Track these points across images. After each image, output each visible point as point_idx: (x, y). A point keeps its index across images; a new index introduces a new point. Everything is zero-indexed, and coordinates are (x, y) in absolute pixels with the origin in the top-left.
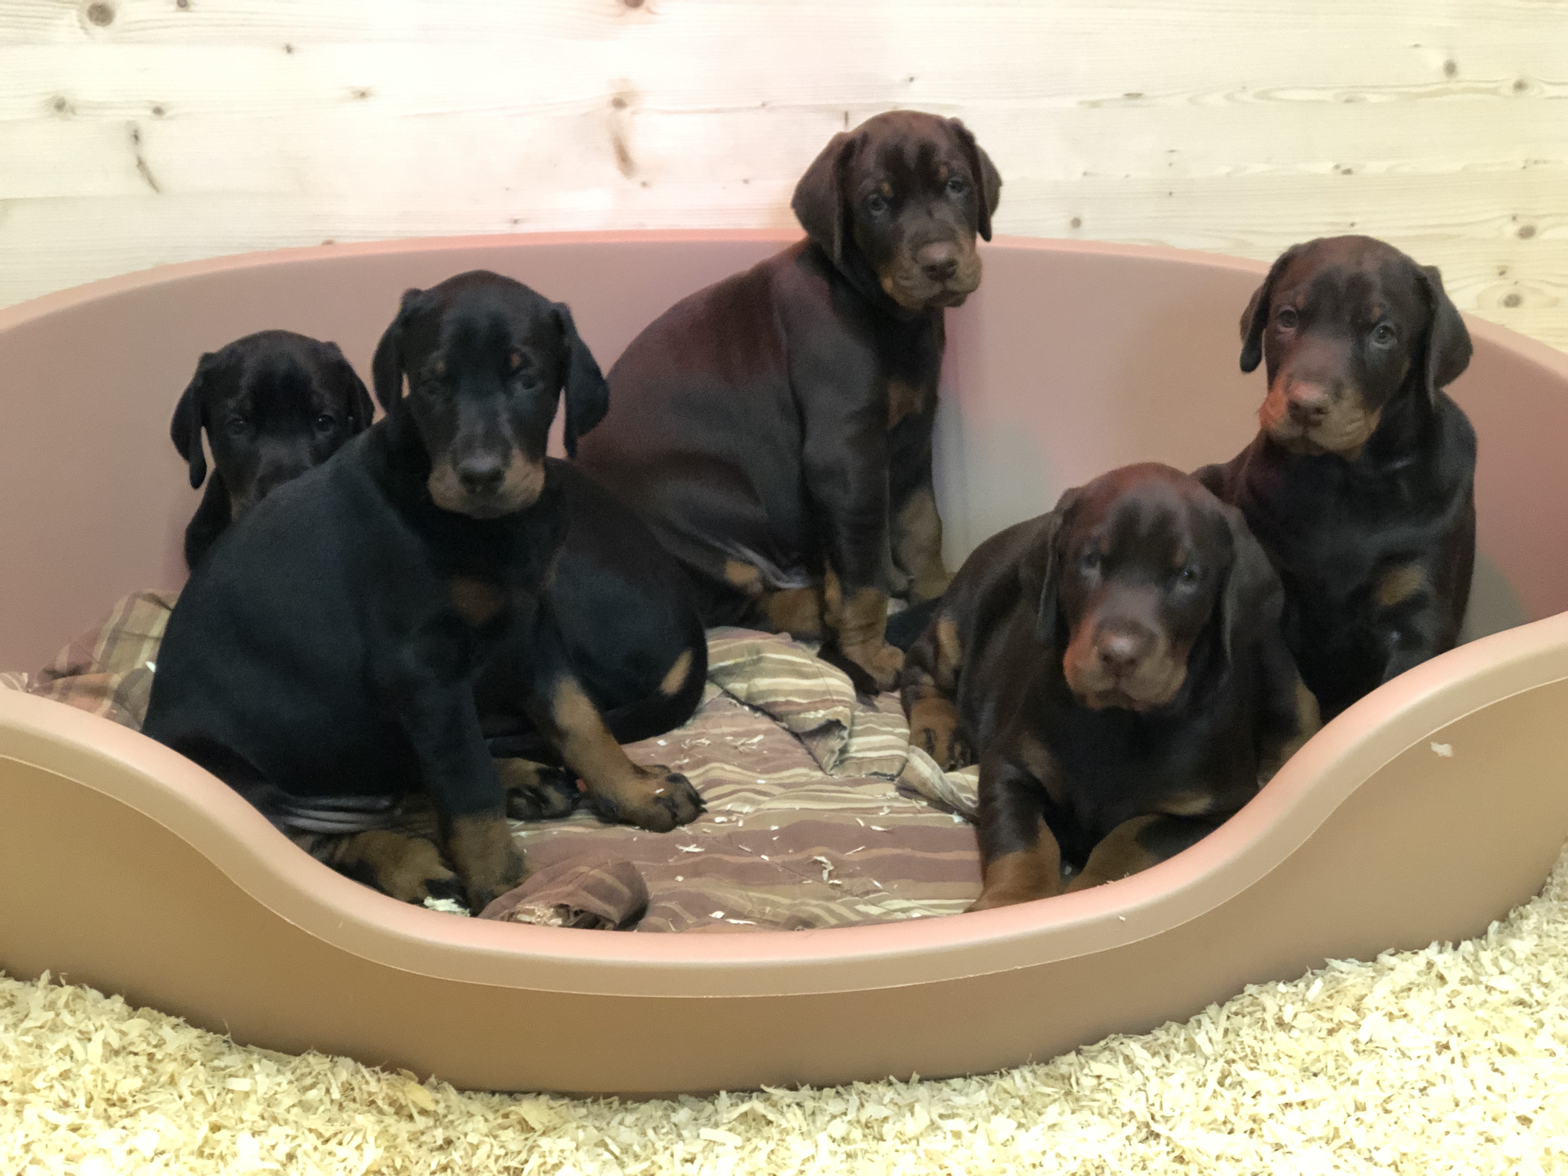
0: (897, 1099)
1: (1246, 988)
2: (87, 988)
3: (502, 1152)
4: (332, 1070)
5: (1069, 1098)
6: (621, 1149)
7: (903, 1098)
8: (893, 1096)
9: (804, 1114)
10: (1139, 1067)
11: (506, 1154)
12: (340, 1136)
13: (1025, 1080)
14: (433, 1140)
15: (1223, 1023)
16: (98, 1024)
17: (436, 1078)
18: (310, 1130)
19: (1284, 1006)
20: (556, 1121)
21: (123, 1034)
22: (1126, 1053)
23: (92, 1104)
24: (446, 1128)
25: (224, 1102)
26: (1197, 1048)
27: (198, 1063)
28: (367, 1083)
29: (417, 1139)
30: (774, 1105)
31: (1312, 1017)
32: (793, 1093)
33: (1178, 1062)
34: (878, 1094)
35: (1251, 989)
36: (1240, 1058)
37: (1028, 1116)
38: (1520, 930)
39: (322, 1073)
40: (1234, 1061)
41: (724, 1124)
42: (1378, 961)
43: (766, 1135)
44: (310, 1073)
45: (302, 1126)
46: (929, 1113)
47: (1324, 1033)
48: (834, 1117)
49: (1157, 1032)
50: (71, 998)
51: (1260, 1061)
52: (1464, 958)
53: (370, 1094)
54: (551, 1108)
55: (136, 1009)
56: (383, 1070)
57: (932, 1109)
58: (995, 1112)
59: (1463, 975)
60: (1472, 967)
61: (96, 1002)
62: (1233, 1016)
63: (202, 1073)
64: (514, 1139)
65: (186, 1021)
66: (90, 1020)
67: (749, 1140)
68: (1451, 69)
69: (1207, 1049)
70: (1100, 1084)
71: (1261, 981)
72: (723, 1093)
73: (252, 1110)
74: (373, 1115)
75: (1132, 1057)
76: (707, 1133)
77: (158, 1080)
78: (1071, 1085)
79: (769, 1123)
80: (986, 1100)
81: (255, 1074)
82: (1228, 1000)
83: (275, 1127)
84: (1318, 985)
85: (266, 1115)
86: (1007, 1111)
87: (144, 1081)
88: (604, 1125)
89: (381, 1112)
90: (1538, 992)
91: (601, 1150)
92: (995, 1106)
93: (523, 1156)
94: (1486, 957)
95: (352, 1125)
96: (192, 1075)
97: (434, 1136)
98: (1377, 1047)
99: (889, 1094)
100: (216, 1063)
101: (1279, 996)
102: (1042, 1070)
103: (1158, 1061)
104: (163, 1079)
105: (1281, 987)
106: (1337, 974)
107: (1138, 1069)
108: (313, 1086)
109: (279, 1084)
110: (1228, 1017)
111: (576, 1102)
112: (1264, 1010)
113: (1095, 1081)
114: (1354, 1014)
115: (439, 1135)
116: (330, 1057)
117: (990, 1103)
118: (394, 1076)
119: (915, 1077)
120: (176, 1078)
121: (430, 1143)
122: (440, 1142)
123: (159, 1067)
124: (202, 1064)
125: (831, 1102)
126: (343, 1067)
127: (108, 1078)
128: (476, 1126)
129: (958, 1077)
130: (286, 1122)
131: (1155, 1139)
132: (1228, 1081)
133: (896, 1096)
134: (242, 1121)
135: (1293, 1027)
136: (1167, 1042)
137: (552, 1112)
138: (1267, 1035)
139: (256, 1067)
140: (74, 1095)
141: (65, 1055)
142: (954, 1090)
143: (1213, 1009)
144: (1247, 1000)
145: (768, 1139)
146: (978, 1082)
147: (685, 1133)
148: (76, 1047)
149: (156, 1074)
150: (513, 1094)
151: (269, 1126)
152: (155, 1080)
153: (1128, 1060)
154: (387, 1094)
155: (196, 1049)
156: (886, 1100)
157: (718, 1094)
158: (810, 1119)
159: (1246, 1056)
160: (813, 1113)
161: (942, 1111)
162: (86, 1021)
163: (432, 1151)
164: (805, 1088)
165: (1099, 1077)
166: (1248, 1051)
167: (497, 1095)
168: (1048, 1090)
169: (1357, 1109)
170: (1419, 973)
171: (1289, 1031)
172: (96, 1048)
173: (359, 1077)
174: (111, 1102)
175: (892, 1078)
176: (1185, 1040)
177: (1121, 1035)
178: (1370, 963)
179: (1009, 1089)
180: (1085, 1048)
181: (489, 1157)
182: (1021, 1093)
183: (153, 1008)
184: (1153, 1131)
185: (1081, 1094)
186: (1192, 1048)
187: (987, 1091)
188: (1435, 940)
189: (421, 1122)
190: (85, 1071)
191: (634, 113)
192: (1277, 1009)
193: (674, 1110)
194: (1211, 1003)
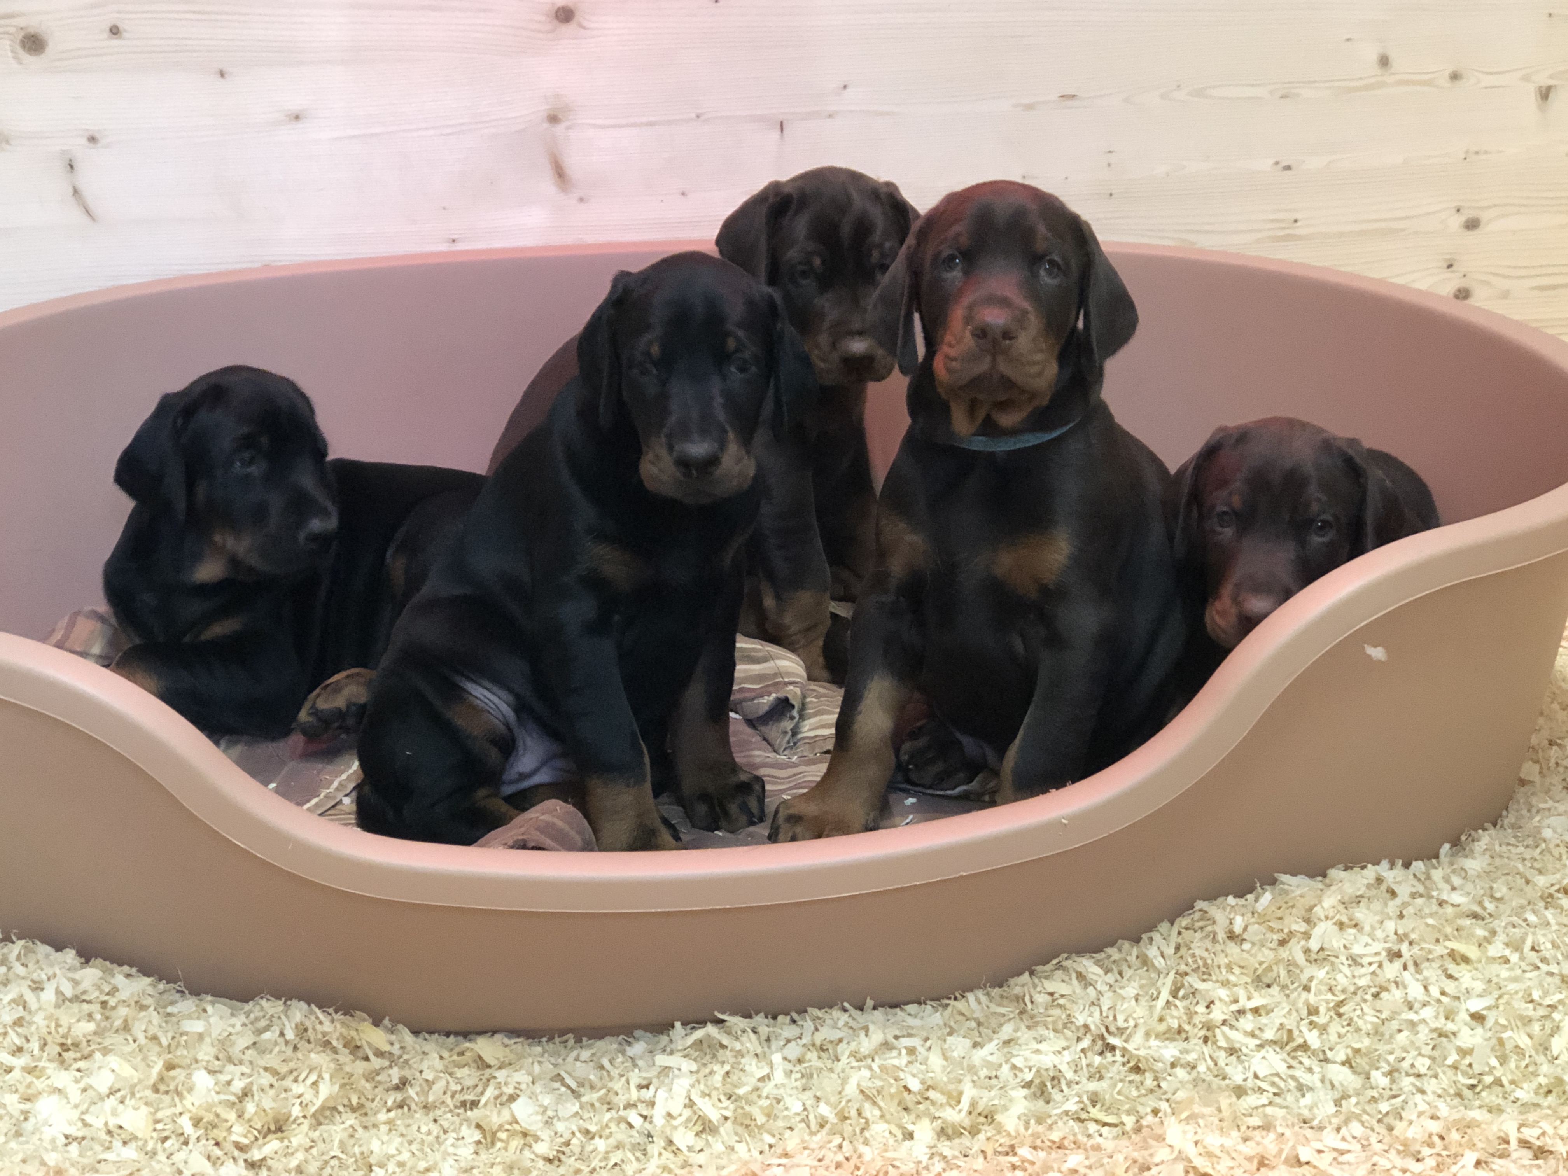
0: (852, 1023)
1: (1195, 904)
2: (38, 943)
3: (459, 1088)
4: (285, 1013)
5: (1024, 1016)
6: (578, 1083)
7: (858, 1022)
8: (847, 1020)
9: (759, 1039)
10: (1092, 982)
11: (463, 1089)
12: (295, 1074)
13: (980, 1003)
14: (389, 1080)
15: (1174, 939)
16: (50, 973)
17: (390, 1020)
18: (266, 1069)
19: (1233, 918)
20: (512, 1057)
21: (76, 983)
22: (1079, 969)
23: (47, 1048)
24: (402, 1068)
25: (178, 1045)
26: (1149, 963)
27: (152, 1008)
28: (321, 1023)
29: (373, 1079)
30: (729, 1033)
31: (1262, 929)
32: (748, 1020)
33: (1130, 977)
34: (832, 1019)
35: (1200, 904)
36: (1193, 970)
37: (983, 1035)
38: (1472, 851)
39: (276, 1015)
40: (1186, 974)
41: (678, 1051)
42: (1329, 876)
43: (720, 1059)
44: (264, 1017)
45: (258, 1065)
46: (885, 1034)
47: (1274, 945)
48: (788, 1041)
49: (1109, 950)
50: (22, 952)
51: (1212, 973)
52: (1415, 875)
53: (324, 1034)
54: (506, 1046)
55: (87, 962)
56: (336, 1012)
57: (886, 1031)
58: (950, 1034)
59: (1414, 890)
60: (1423, 884)
61: (47, 956)
62: (1184, 931)
63: (156, 1019)
64: (469, 1075)
65: (138, 971)
66: (42, 970)
67: (705, 1065)
68: (1384, 61)
69: (1159, 962)
70: (1053, 1001)
71: (1211, 897)
72: (678, 1024)
73: (206, 1052)
74: (328, 1055)
75: (1084, 973)
76: (662, 1060)
77: (112, 1026)
78: (1026, 1005)
79: (723, 1047)
80: (941, 1023)
81: (210, 1016)
82: (1178, 917)
83: (230, 1068)
84: (1267, 897)
85: (220, 1056)
86: (962, 1032)
87: (98, 1026)
88: (560, 1061)
89: (335, 1051)
90: (1490, 906)
91: (557, 1085)
92: (951, 1027)
93: (480, 1089)
94: (1437, 874)
95: (307, 1063)
96: (146, 1020)
97: (390, 1076)
98: (1329, 955)
99: (844, 1018)
100: (170, 1009)
101: (1229, 908)
102: (996, 992)
103: (1110, 978)
104: (118, 1023)
105: (1231, 900)
106: (1286, 887)
107: (1091, 984)
108: (267, 1029)
109: (233, 1026)
110: (1179, 933)
111: (531, 1041)
112: (1214, 923)
113: (1049, 998)
114: (1305, 924)
115: (395, 1075)
116: (283, 999)
117: (945, 1025)
118: (348, 1017)
119: (870, 1003)
120: (130, 1022)
121: (386, 1082)
122: (396, 1081)
123: (113, 1014)
124: (155, 1010)
125: (785, 1027)
126: (297, 1008)
127: (62, 1022)
128: (431, 1063)
129: (913, 1003)
130: (241, 1063)
131: (1110, 1052)
132: (1181, 993)
133: (850, 1021)
134: (197, 1061)
135: (1245, 940)
136: (1120, 960)
137: (507, 1050)
138: (1218, 947)
139: (210, 1009)
140: (28, 1041)
141: (18, 1005)
142: (909, 1015)
143: (1164, 926)
144: (1197, 915)
145: (723, 1063)
146: (933, 1007)
147: (640, 1063)
148: (29, 996)
149: (110, 1020)
150: (467, 1035)
151: (224, 1066)
152: (108, 1026)
153: (1080, 976)
154: (341, 1034)
155: (149, 995)
156: (841, 1023)
157: (673, 1026)
158: (765, 1044)
159: (1199, 967)
160: (768, 1040)
161: (898, 1033)
162: (39, 971)
163: (387, 1091)
164: (759, 1015)
165: (1052, 994)
166: (1200, 963)
167: (452, 1037)
168: (1003, 1010)
169: (1310, 1013)
170: (1369, 886)
171: (1241, 944)
172: (48, 995)
173: (313, 1018)
174: (65, 1047)
175: (846, 1004)
176: (1138, 957)
177: (1074, 955)
178: (1320, 878)
179: (964, 1011)
180: (1040, 968)
181: (445, 1093)
182: (975, 1016)
183: (105, 960)
184: (1108, 1044)
185: (1036, 1011)
186: (1145, 961)
187: (942, 1015)
188: (1385, 858)
189: (377, 1063)
190: (39, 1019)
191: (568, 128)
192: (1228, 921)
193: (629, 1044)
194: (1162, 921)
